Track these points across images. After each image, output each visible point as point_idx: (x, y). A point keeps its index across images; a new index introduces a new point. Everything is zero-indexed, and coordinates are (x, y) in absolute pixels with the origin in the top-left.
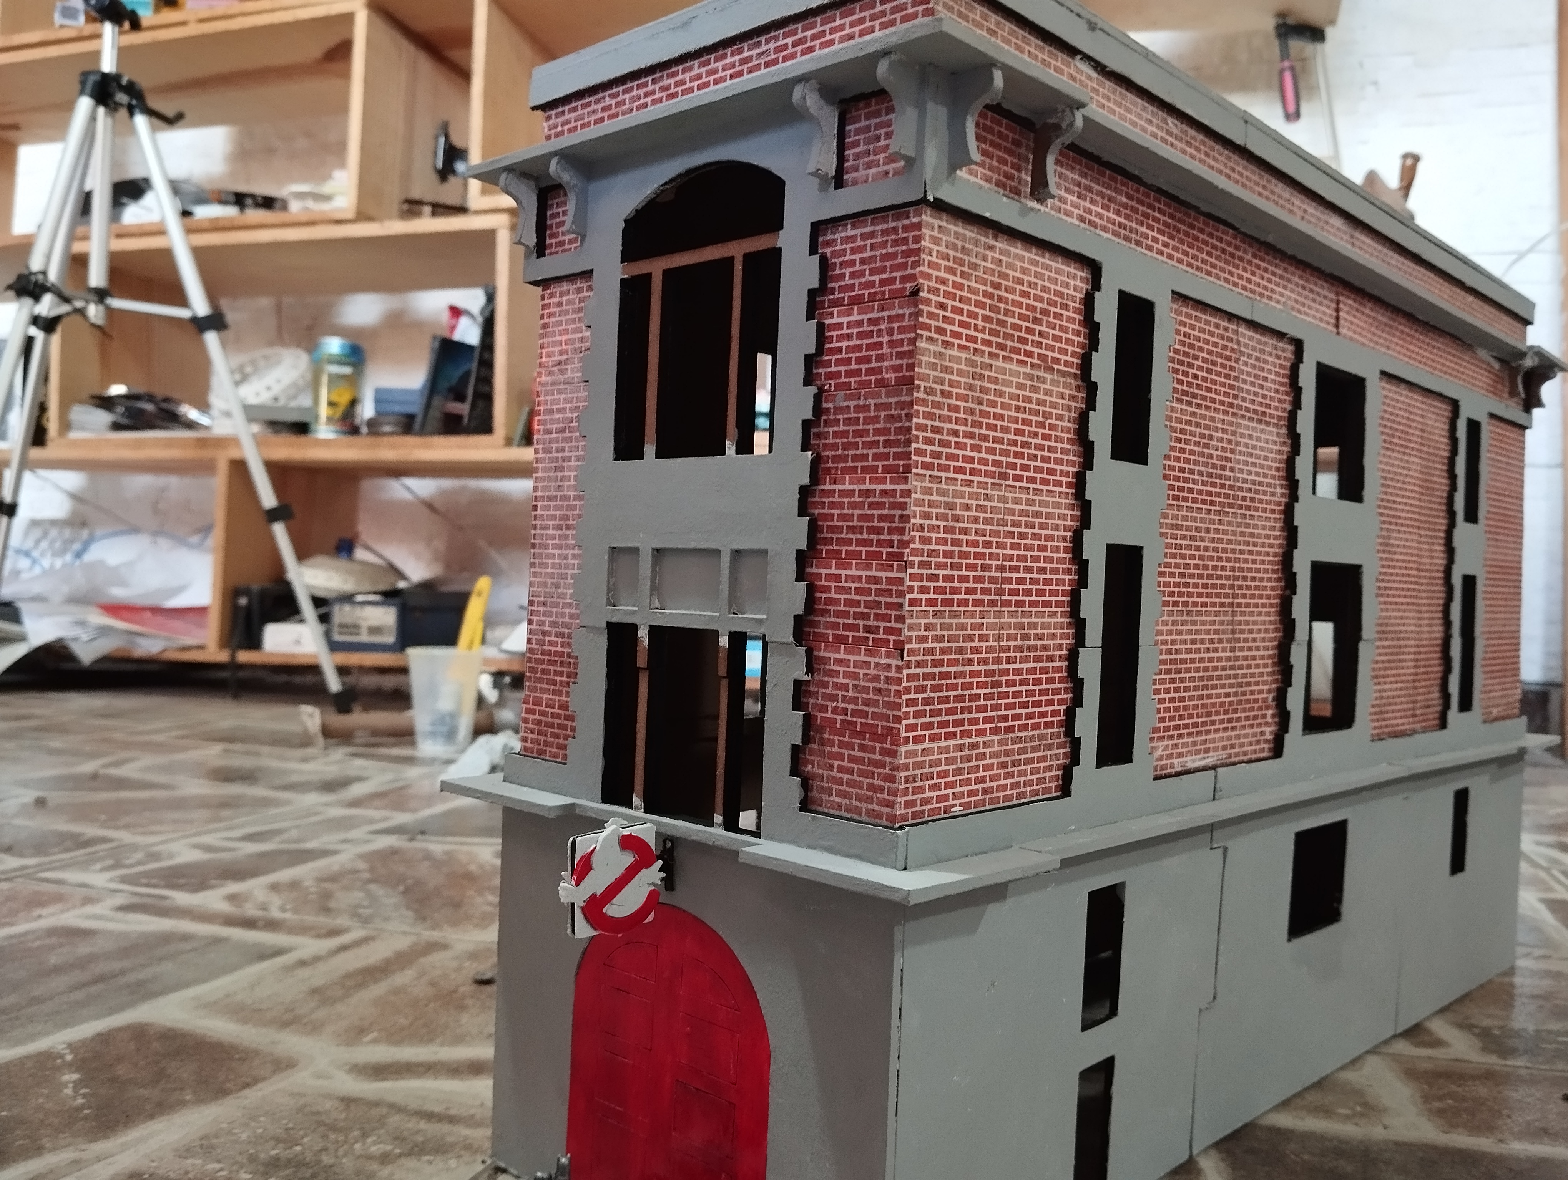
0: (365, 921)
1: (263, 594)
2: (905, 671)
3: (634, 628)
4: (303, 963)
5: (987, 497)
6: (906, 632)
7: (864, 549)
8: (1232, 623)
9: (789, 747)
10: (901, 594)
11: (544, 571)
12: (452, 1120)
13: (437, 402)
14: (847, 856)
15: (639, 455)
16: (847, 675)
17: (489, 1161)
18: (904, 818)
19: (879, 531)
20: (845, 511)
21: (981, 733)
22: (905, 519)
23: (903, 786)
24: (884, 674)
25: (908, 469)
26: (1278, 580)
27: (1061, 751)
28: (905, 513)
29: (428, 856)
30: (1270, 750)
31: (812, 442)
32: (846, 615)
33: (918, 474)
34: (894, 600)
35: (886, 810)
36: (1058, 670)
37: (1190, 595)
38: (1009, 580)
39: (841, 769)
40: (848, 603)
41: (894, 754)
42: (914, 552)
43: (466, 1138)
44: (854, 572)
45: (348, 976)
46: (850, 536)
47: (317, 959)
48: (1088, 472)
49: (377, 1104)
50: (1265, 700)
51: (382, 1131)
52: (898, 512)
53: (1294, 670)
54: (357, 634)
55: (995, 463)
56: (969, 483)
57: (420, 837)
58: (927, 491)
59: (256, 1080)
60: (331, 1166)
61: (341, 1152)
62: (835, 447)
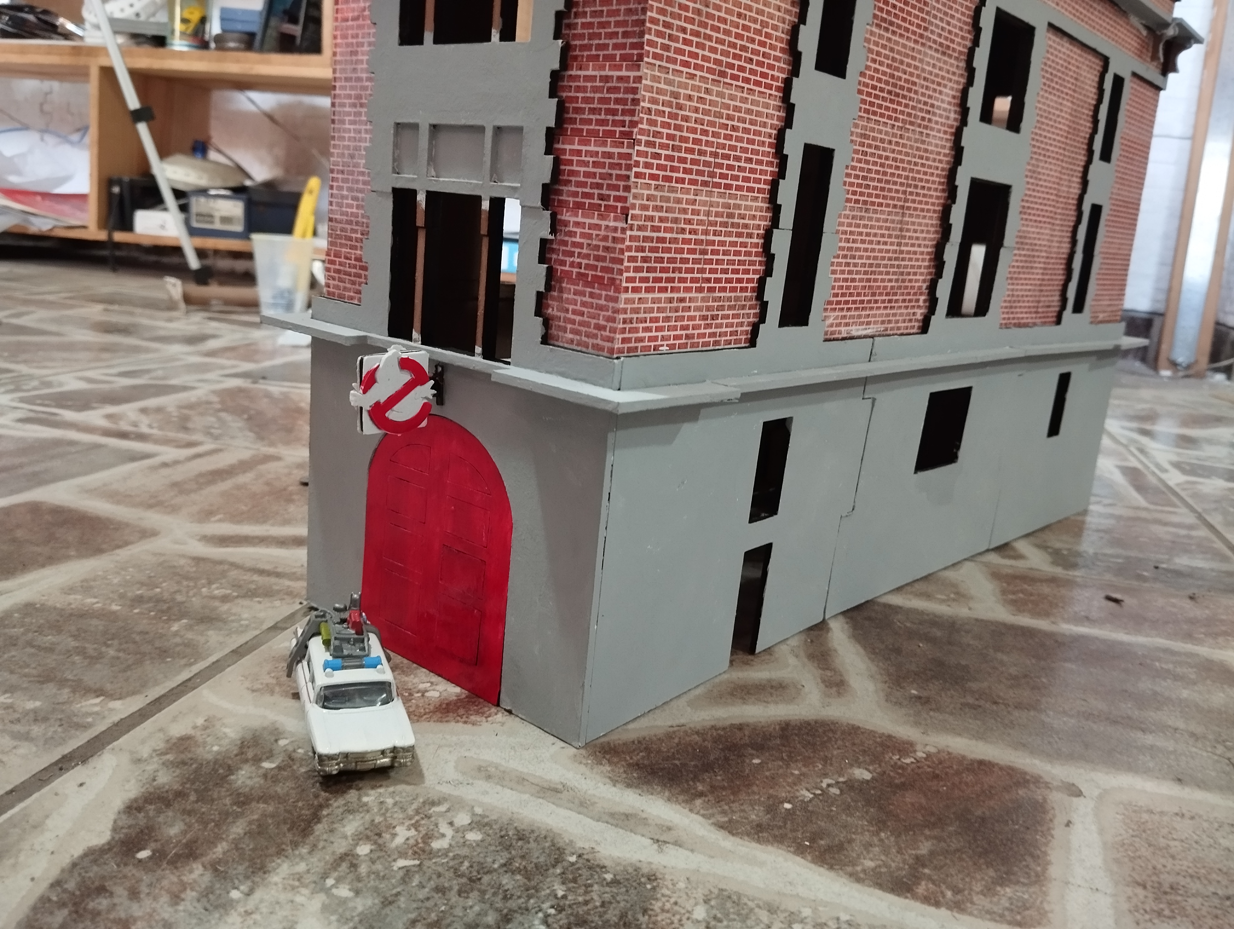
0: (216, 438)
1: (132, 184)
2: (629, 233)
3: (414, 192)
4: (165, 465)
5: (707, 91)
6: (631, 200)
7: (601, 128)
8: (901, 222)
9: (535, 293)
10: (629, 168)
11: (341, 143)
12: (278, 575)
13: (273, 22)
14: (576, 379)
15: (420, 41)
16: (583, 235)
17: (305, 603)
18: (621, 351)
19: (614, 112)
20: (588, 95)
21: (688, 290)
22: (636, 102)
23: (621, 326)
24: (611, 235)
25: (640, 58)
26: (943, 191)
27: (752, 311)
28: (637, 97)
29: (268, 395)
30: (919, 328)
31: (564, 32)
32: (583, 185)
33: (648, 63)
34: (623, 172)
35: (607, 345)
36: (756, 245)
37: (870, 195)
38: (720, 166)
39: (574, 312)
40: (587, 175)
41: (616, 300)
42: (642, 132)
43: (289, 587)
44: (592, 148)
45: (201, 475)
46: (591, 117)
47: (176, 462)
48: (795, 79)
49: (221, 562)
50: (920, 288)
51: (224, 581)
52: (631, 96)
53: (946, 266)
54: (212, 222)
55: (717, 62)
56: (692, 76)
57: (261, 381)
58: (655, 79)
59: (126, 544)
60: (183, 603)
61: (191, 593)
62: (582, 36)
